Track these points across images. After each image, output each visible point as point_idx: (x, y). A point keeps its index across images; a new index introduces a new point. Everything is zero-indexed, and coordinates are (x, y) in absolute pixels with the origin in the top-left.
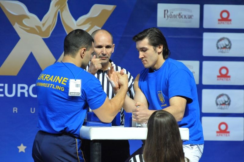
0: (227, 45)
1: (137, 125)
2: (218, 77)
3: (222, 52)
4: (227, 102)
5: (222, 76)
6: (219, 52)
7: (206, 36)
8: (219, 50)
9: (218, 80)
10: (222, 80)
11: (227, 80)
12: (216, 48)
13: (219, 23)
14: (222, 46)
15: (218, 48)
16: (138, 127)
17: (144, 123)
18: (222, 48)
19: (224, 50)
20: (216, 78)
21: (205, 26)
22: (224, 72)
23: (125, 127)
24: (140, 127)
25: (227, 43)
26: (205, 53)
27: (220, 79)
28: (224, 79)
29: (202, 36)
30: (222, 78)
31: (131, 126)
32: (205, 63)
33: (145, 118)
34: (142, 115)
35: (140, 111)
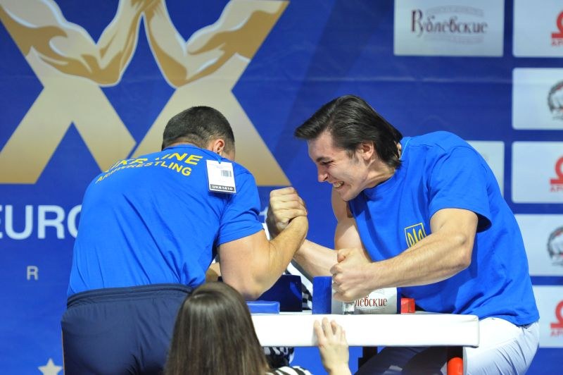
1: (345, 310)
2: (553, 182)
6: (555, 118)
7: (521, 77)
8: (555, 112)
9: (552, 189)
12: (547, 108)
13: (554, 43)
15: (552, 108)
16: (346, 313)
17: (363, 304)
18: (561, 108)
20: (549, 186)
23: (313, 313)
24: (352, 313)
26: (519, 122)
27: (558, 188)
29: (510, 76)
31: (328, 311)
32: (518, 147)
33: (361, 286)
34: (352, 281)
35: (347, 270)
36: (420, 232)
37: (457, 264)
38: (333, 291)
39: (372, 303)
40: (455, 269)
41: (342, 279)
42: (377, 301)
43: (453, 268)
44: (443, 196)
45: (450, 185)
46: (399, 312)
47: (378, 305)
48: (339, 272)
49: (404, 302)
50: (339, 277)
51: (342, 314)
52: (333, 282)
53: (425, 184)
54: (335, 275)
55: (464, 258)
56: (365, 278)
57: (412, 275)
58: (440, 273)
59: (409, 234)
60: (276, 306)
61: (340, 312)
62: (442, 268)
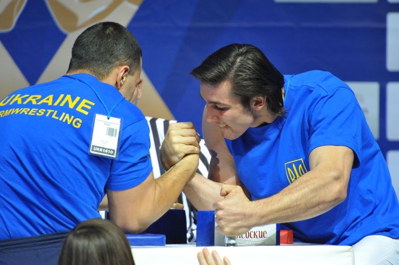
1: (227, 241)
16: (228, 245)
17: (244, 235)
23: (197, 246)
24: (234, 245)
31: (212, 243)
33: (239, 223)
34: (232, 218)
35: (227, 207)
36: (300, 166)
37: (334, 198)
38: (216, 225)
39: (252, 235)
40: (331, 204)
41: (223, 215)
42: (258, 233)
43: (330, 202)
44: (322, 134)
45: (330, 124)
46: (278, 243)
47: (258, 237)
48: (220, 209)
49: (283, 233)
50: (220, 213)
51: (224, 246)
52: (215, 216)
53: (306, 121)
54: (217, 210)
55: (340, 192)
56: (245, 216)
57: (289, 212)
58: (317, 209)
59: (289, 169)
60: (163, 238)
61: (222, 244)
62: (319, 204)
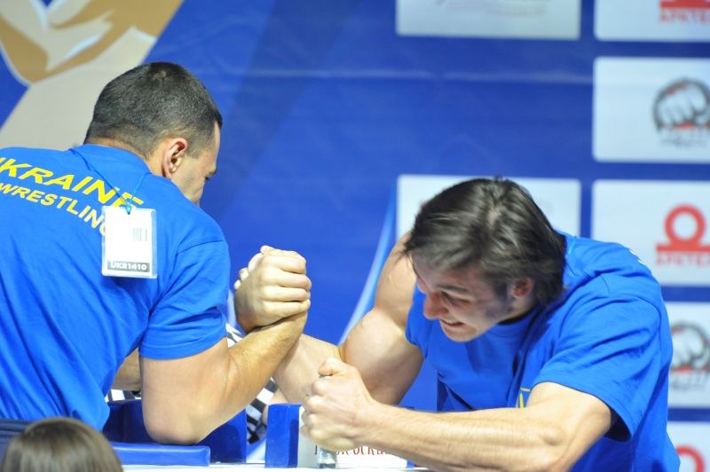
0: (696, 113)
2: (661, 248)
3: (678, 143)
4: (700, 357)
5: (675, 246)
6: (665, 142)
7: (607, 72)
8: (665, 133)
9: (660, 261)
10: (679, 262)
11: (699, 262)
12: (650, 125)
13: (663, 18)
14: (678, 118)
15: (659, 124)
18: (675, 125)
19: (686, 134)
21: (605, 29)
22: (685, 227)
25: (699, 101)
26: (605, 147)
27: (669, 260)
28: (685, 257)
29: (589, 70)
30: (676, 255)
32: (604, 190)
